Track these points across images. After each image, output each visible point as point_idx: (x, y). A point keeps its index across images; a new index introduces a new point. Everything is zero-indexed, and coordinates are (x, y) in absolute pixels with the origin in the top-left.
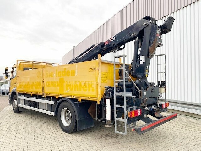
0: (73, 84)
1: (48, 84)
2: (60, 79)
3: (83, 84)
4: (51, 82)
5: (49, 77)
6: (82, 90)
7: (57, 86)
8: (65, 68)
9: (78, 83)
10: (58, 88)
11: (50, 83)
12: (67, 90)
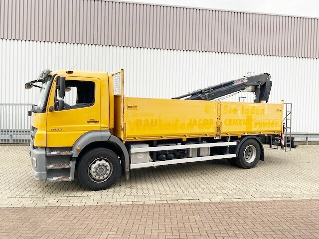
0: (262, 121)
1: (227, 122)
2: (247, 116)
3: (271, 122)
4: (234, 120)
5: (230, 113)
6: (271, 127)
7: (243, 125)
8: (254, 107)
9: (267, 121)
10: (245, 126)
11: (232, 121)
12: (256, 127)
